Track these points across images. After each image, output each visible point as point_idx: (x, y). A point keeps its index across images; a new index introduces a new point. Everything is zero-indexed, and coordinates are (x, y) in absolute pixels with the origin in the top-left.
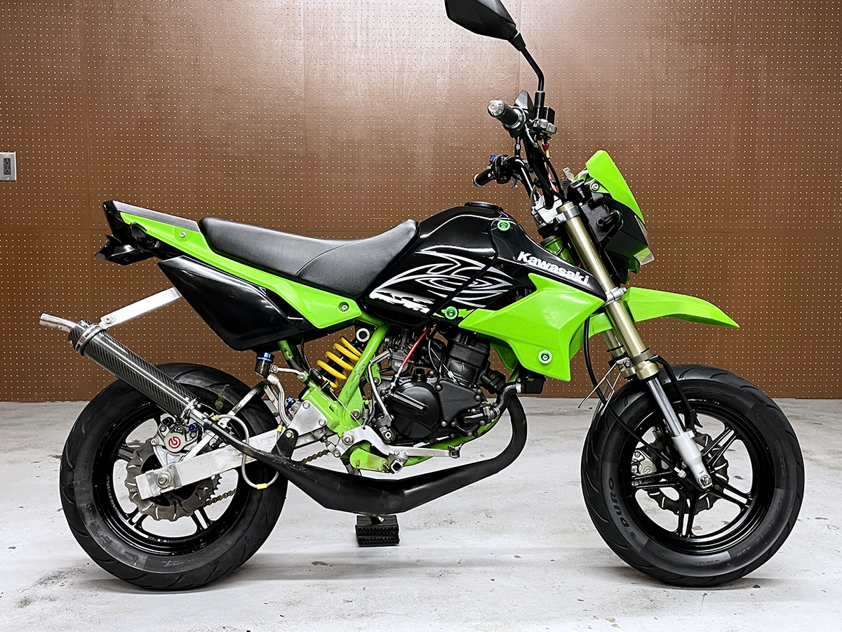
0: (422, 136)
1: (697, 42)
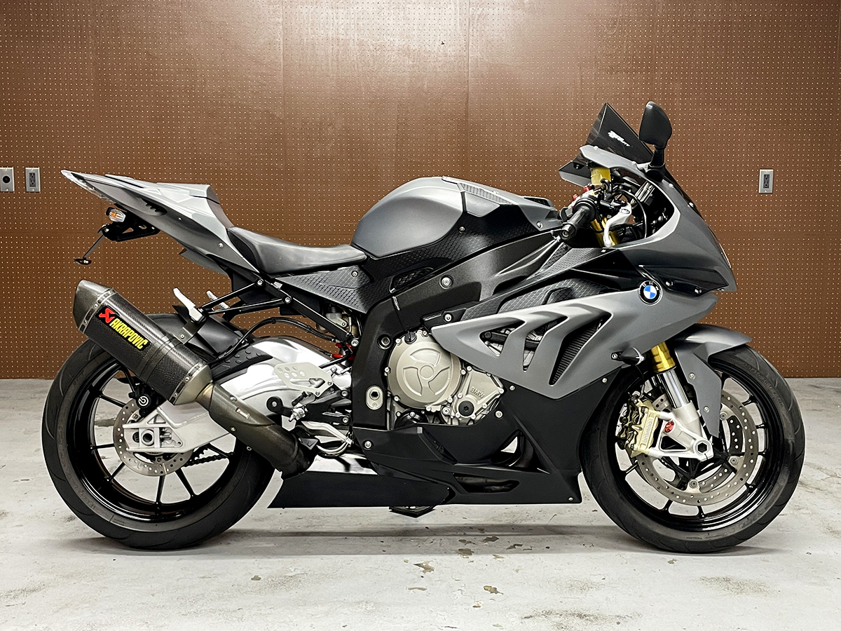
0: (385, 152)
1: (621, 72)
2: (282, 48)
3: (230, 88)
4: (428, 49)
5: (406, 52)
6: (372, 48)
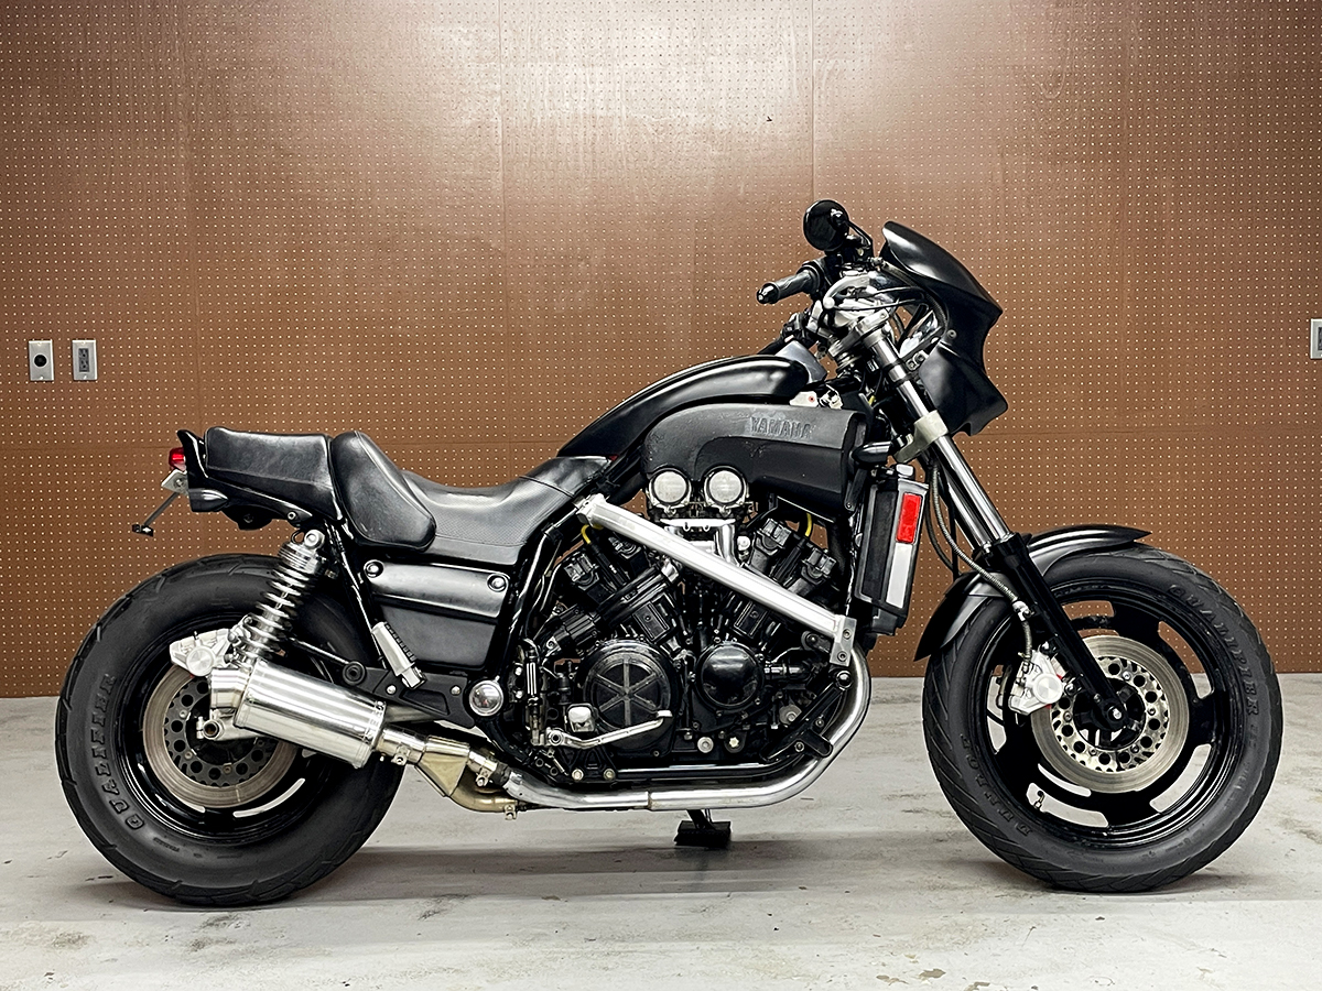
2: (500, 133)
3: (415, 201)
4: (745, 128)
5: (708, 135)
6: (651, 130)
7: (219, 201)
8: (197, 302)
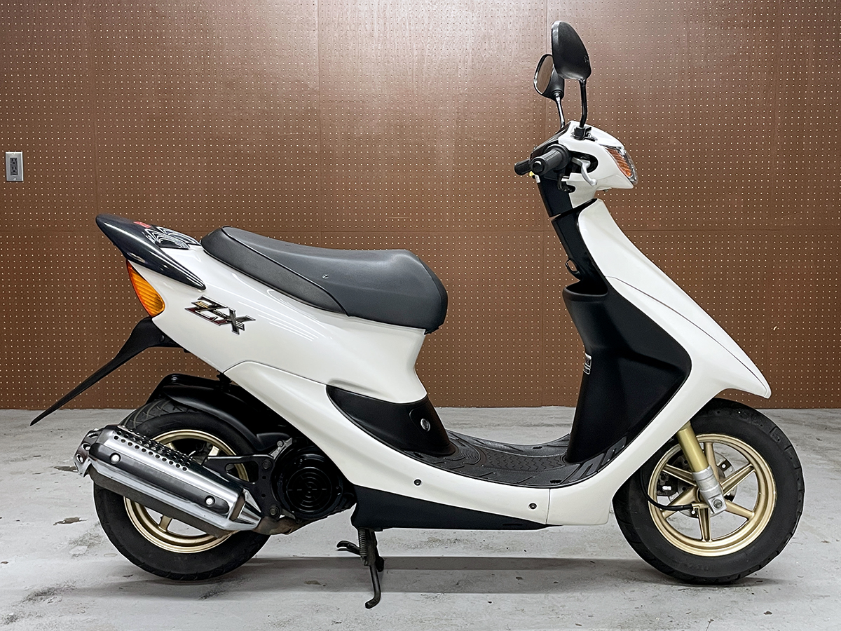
0: (443, 130)
1: (738, 26)
3: (254, 52)
7: (111, 50)
8: (96, 125)
